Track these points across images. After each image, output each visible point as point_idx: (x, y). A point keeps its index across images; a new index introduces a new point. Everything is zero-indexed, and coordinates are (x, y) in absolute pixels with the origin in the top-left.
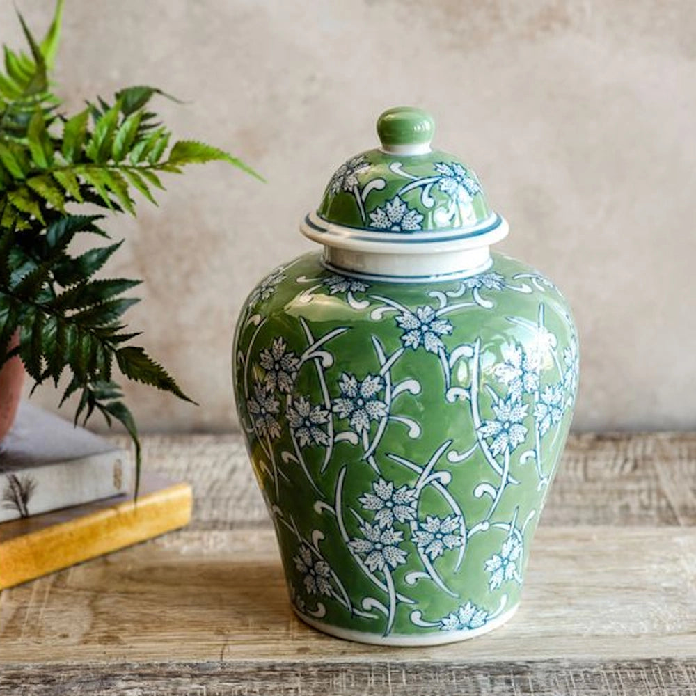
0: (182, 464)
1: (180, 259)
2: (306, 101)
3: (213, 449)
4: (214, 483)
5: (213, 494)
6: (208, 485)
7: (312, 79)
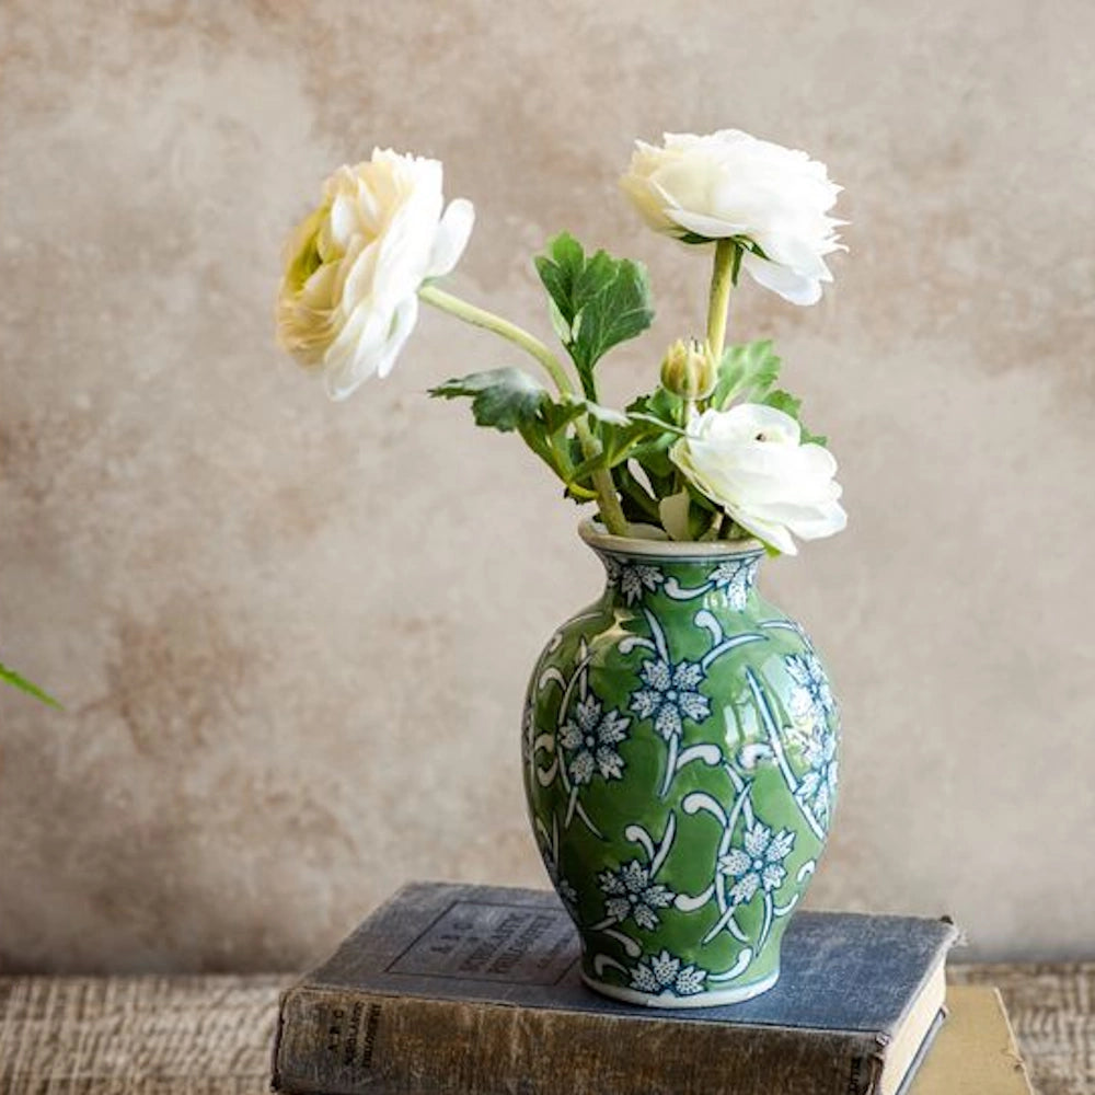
0: (189, 1022)
1: (186, 693)
2: (387, 441)
3: (237, 998)
4: (242, 1051)
5: (239, 1068)
6: (230, 1056)
7: (397, 406)
